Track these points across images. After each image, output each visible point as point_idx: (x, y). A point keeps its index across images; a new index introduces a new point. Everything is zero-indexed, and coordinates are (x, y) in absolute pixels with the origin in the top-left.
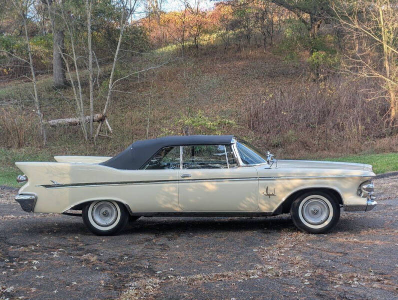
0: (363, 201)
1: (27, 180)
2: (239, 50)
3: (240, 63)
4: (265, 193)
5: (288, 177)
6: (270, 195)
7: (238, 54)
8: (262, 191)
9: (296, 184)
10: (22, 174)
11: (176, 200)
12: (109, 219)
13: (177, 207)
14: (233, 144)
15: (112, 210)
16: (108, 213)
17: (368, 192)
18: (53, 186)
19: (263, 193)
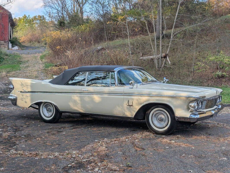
1: (14, 88)
5: (141, 95)
6: (130, 106)
8: (126, 103)
9: (145, 100)
11: (80, 105)
12: (50, 114)
13: (81, 109)
14: (115, 71)
15: (52, 108)
16: (51, 110)
17: (193, 109)
18: (23, 92)
19: (126, 104)
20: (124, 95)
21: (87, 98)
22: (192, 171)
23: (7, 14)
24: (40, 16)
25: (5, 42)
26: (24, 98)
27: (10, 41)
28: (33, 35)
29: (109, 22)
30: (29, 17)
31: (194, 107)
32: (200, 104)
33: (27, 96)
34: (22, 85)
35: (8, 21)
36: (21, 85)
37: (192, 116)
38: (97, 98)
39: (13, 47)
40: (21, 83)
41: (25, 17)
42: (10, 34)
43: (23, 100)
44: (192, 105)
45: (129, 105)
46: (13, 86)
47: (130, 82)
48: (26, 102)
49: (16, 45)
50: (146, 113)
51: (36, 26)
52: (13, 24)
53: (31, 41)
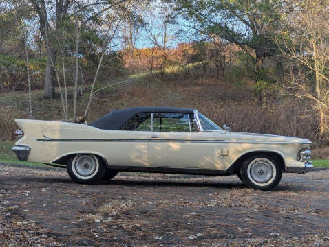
0: (301, 164)
1: (23, 134)
2: (197, 78)
3: (197, 88)
4: (221, 154)
5: (240, 141)
6: (224, 155)
7: (196, 81)
8: (218, 152)
9: (247, 147)
10: (20, 129)
11: (146, 156)
13: (147, 162)
14: (195, 113)
17: (305, 157)
18: (45, 140)
19: (219, 154)
20: (215, 142)
21: (158, 146)
38: (175, 146)
46: (22, 131)
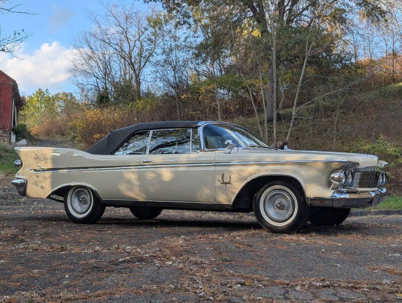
4: (221, 182)
6: (226, 183)
8: (218, 179)
10: (19, 158)
12: (85, 207)
13: (139, 195)
14: (199, 126)
15: (88, 198)
16: (85, 201)
17: (338, 183)
18: (39, 171)
19: (219, 181)
20: (215, 166)
21: (149, 174)
22: (339, 265)
23: (10, 84)
24: (66, 94)
25: (5, 132)
26: (39, 181)
27: (13, 130)
28: (53, 123)
29: (184, 95)
30: (47, 92)
31: (339, 180)
32: (350, 176)
33: (45, 177)
34: (37, 158)
35: (10, 95)
36: (35, 159)
37: (335, 195)
39: (17, 140)
40: (36, 155)
41: (40, 92)
42: (13, 119)
43: (37, 185)
44: (336, 175)
45: (224, 182)
46: (21, 161)
47: (226, 143)
48: (42, 188)
49: (24, 137)
50: (255, 195)
51: (59, 110)
52: (20, 103)
53: (49, 133)
